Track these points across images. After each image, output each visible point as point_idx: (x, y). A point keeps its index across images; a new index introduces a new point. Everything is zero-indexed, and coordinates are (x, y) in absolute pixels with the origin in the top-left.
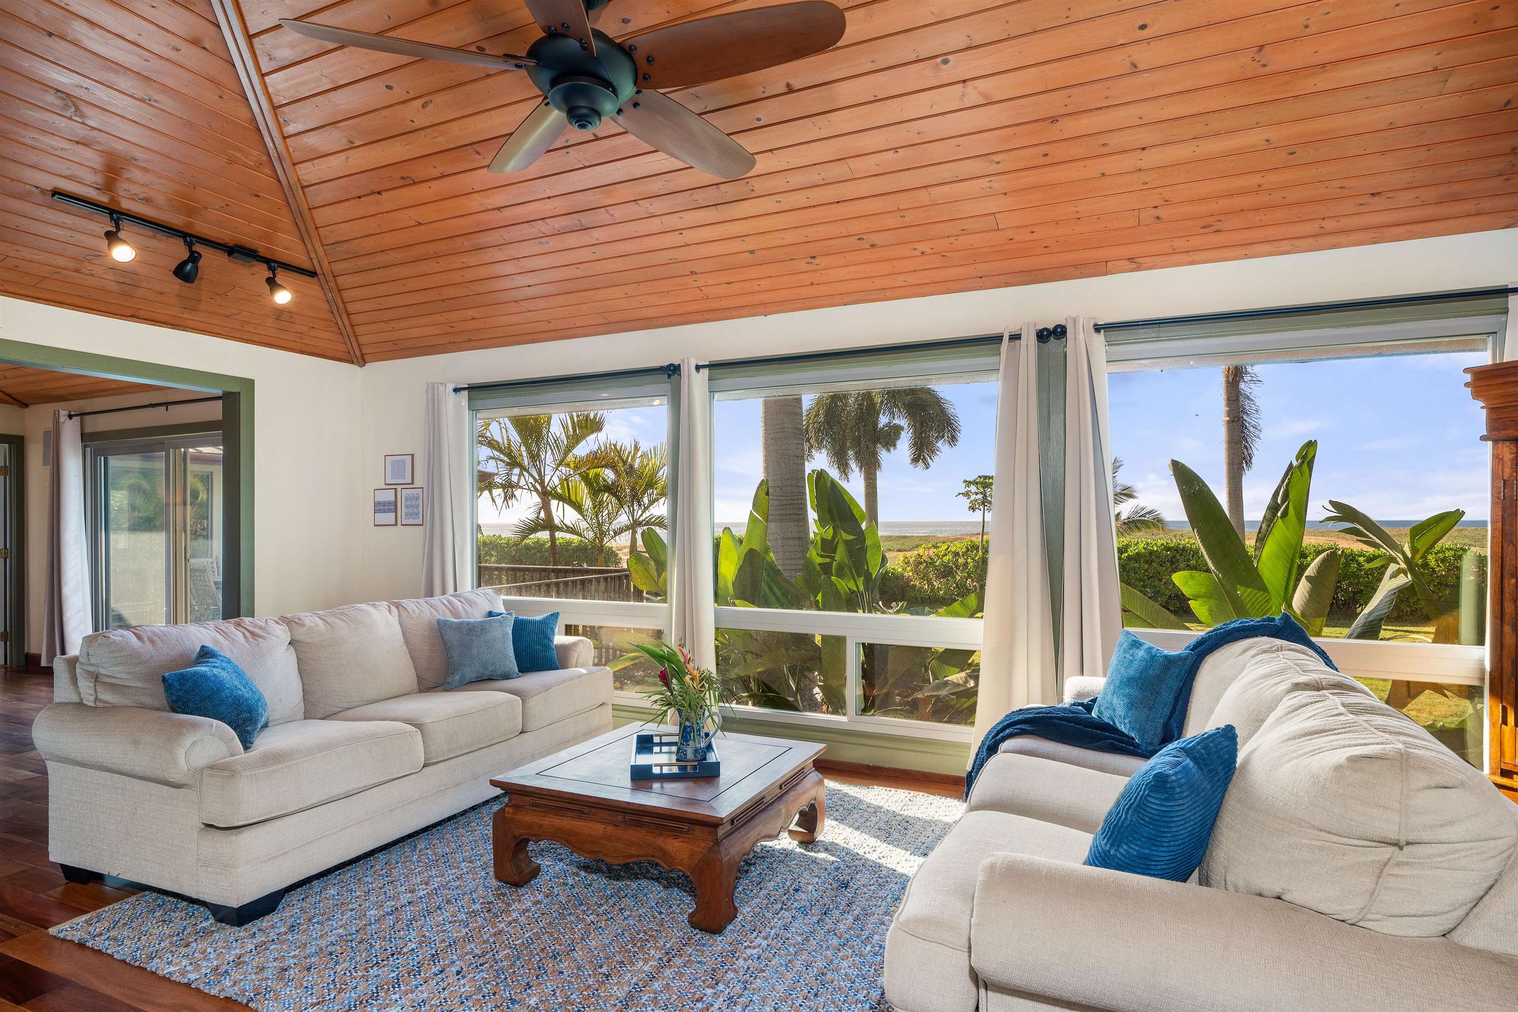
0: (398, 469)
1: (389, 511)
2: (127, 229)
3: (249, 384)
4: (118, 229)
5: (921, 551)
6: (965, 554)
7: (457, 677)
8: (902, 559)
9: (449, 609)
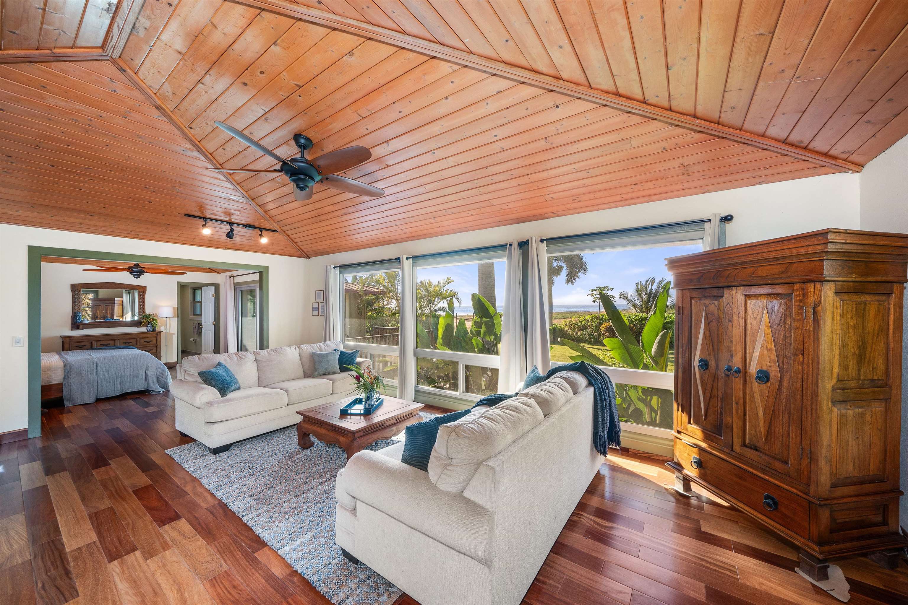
0: (319, 294)
1: (317, 311)
2: (209, 223)
3: (267, 268)
4: (206, 223)
5: (572, 319)
6: (592, 320)
7: (316, 373)
8: (564, 322)
9: (319, 348)
